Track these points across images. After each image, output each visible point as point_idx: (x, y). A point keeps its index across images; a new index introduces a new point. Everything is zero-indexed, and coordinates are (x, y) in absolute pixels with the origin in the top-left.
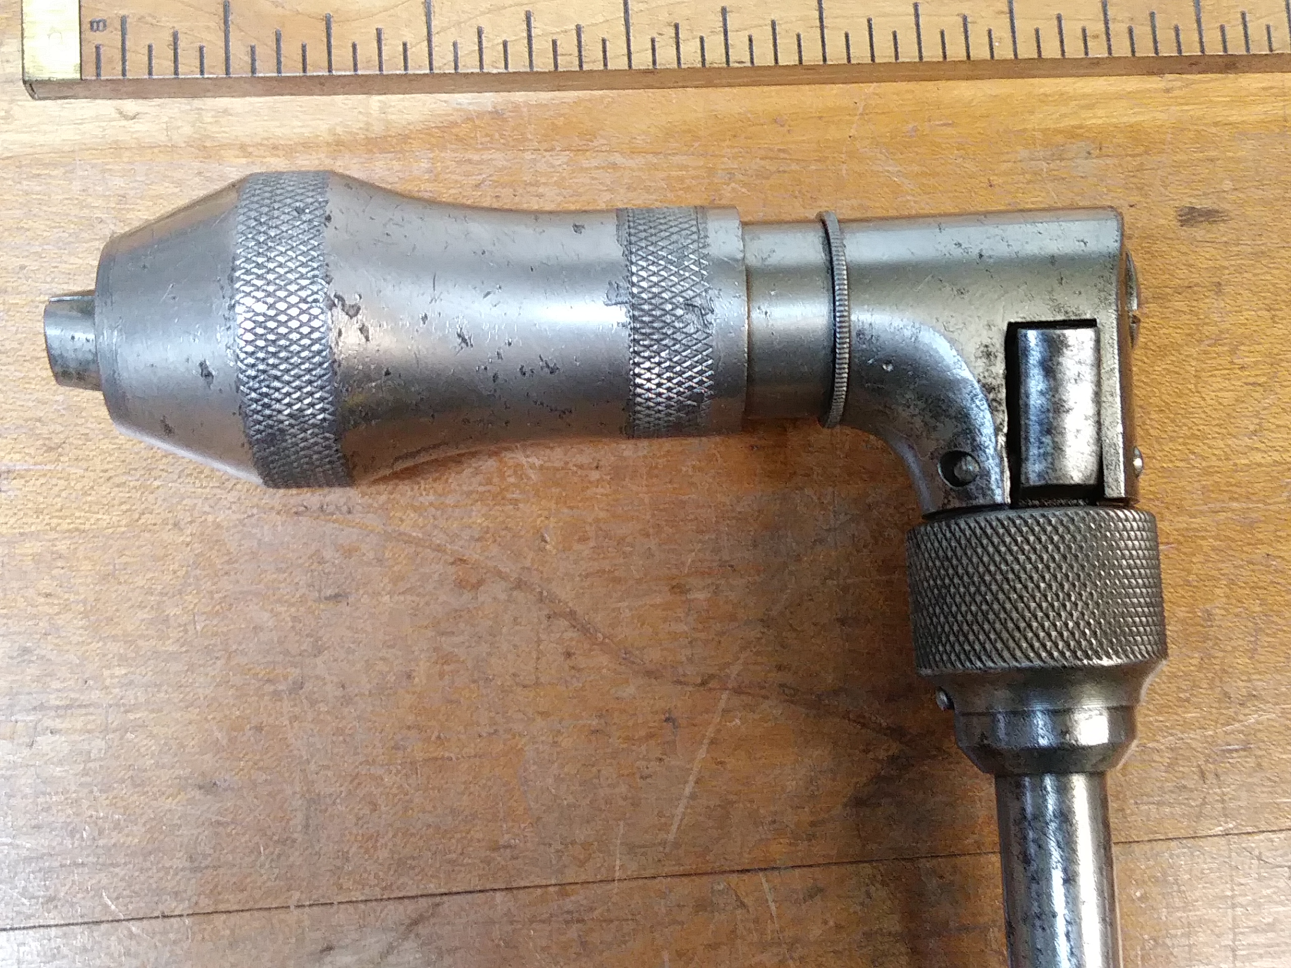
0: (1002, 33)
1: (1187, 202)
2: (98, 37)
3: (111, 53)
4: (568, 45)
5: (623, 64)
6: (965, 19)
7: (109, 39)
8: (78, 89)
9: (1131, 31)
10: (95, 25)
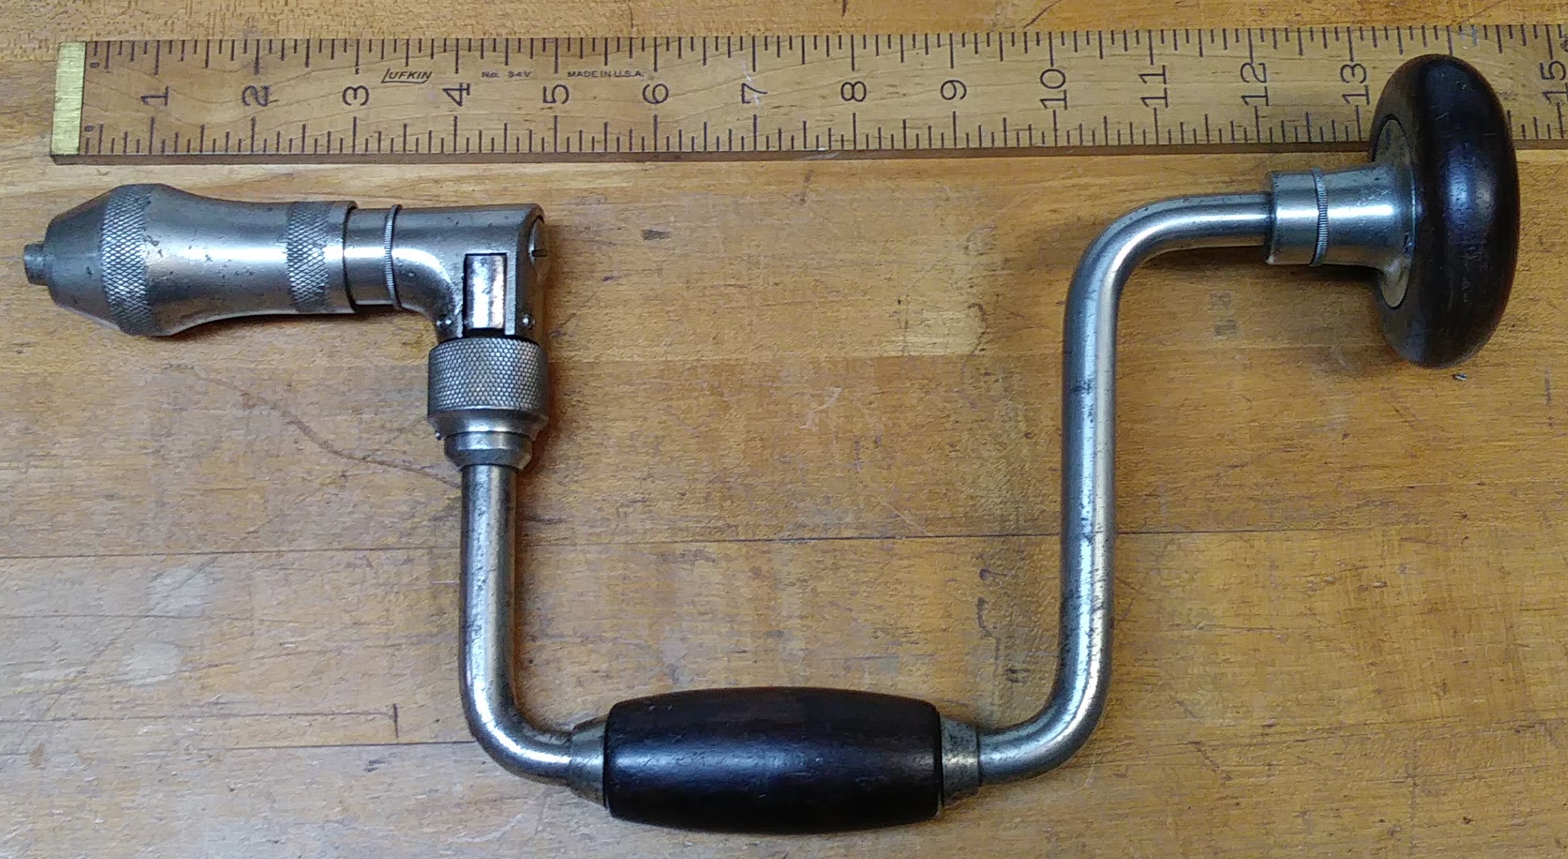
0: (549, 139)
1: (647, 228)
2: (89, 134)
3: (94, 142)
4: (323, 141)
5: (350, 151)
6: (531, 132)
7: (93, 135)
8: (77, 160)
9: (618, 139)
10: (88, 129)
